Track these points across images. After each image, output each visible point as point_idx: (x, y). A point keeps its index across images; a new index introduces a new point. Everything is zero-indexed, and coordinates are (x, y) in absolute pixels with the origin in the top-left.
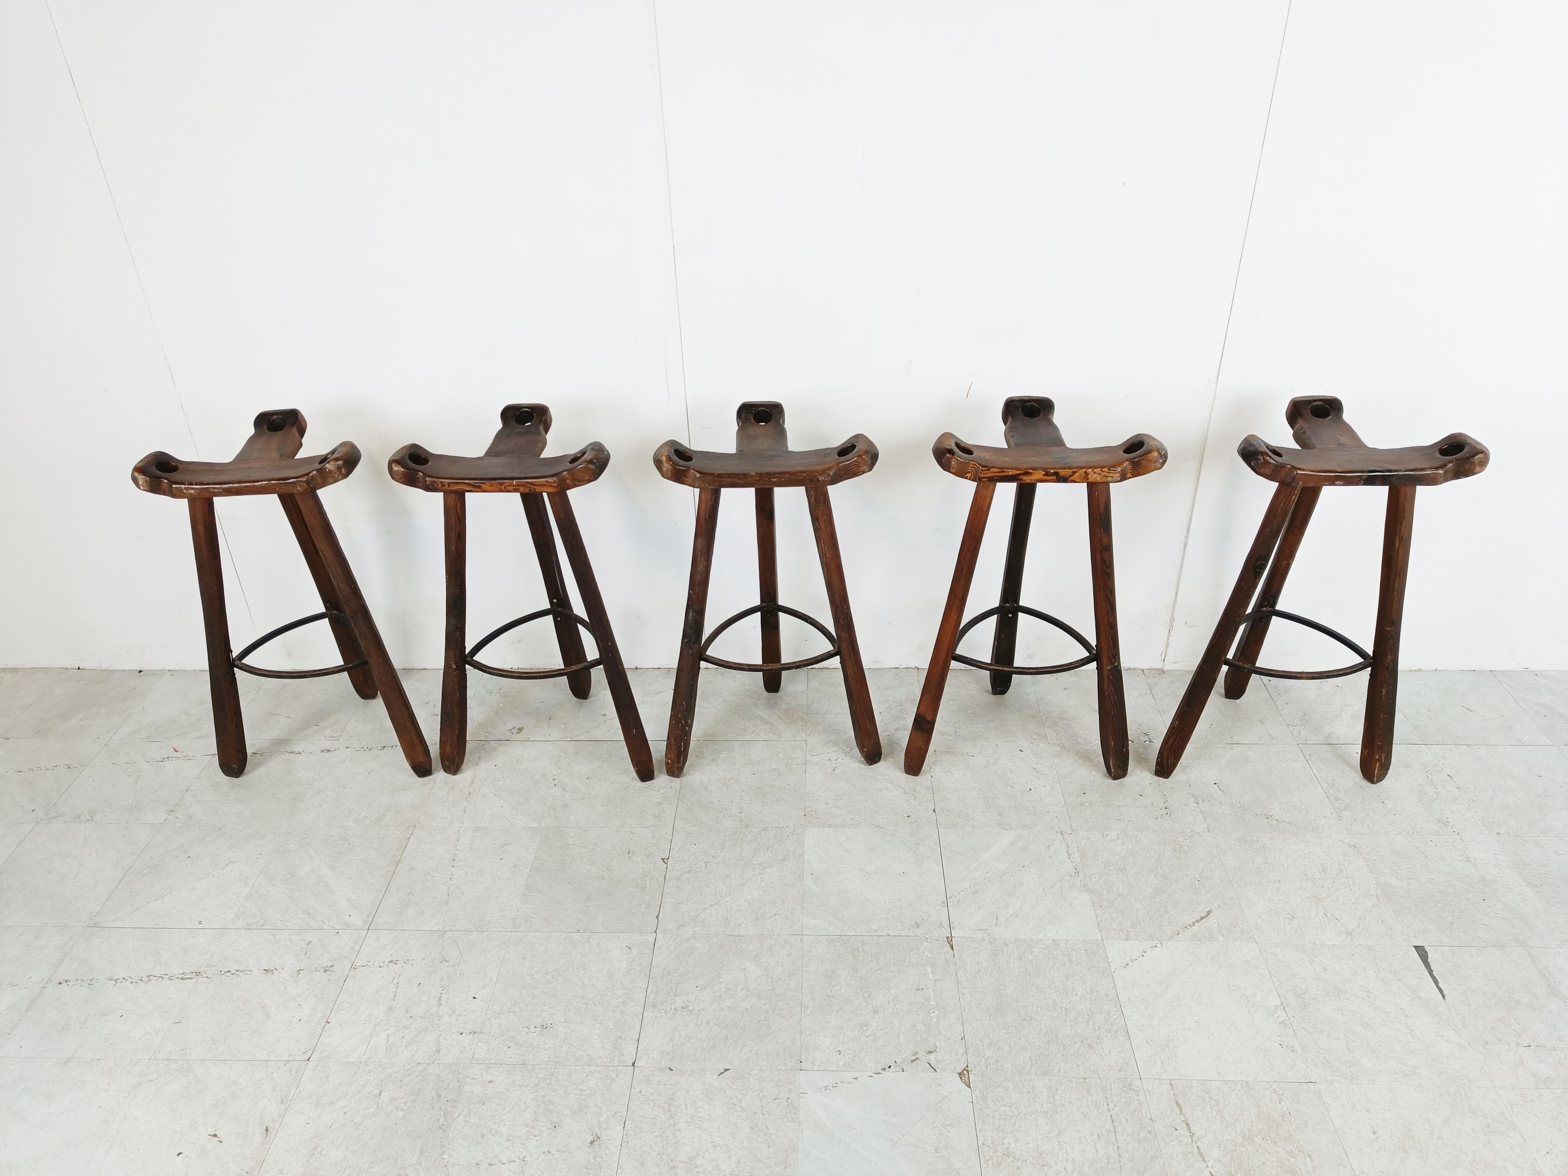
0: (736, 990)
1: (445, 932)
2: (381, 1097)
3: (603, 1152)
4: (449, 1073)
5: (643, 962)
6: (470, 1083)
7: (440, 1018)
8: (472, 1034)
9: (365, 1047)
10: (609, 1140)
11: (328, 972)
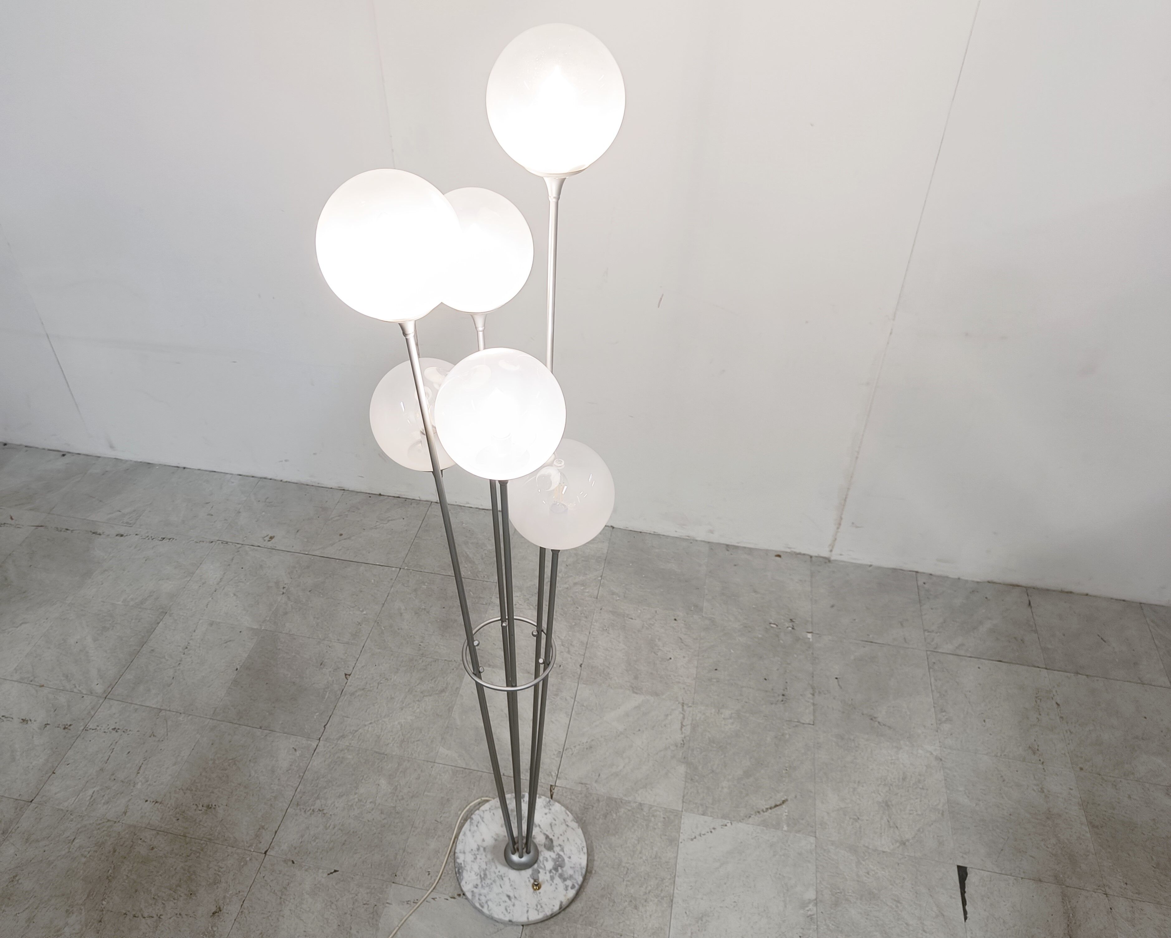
0: (366, 802)
1: (161, 710)
2: (74, 843)
3: (219, 923)
4: (127, 833)
5: (301, 764)
6: (140, 844)
7: (135, 784)
8: (154, 803)
9: (74, 799)
10: (228, 913)
11: (66, 730)
